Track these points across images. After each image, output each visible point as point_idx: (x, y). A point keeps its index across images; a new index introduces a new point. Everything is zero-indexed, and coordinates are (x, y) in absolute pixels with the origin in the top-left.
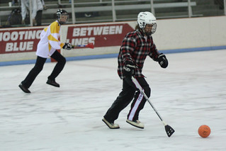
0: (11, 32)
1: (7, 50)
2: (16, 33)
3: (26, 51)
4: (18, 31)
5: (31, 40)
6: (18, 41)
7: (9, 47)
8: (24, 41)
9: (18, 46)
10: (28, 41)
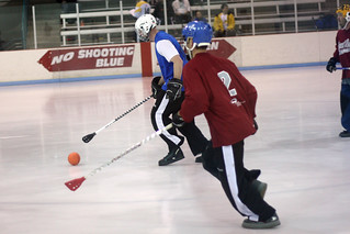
0: (101, 49)
1: (97, 65)
2: (107, 50)
3: (116, 66)
4: (108, 48)
5: (122, 56)
6: (109, 57)
7: (99, 63)
8: (114, 57)
9: (109, 62)
10: (118, 57)
